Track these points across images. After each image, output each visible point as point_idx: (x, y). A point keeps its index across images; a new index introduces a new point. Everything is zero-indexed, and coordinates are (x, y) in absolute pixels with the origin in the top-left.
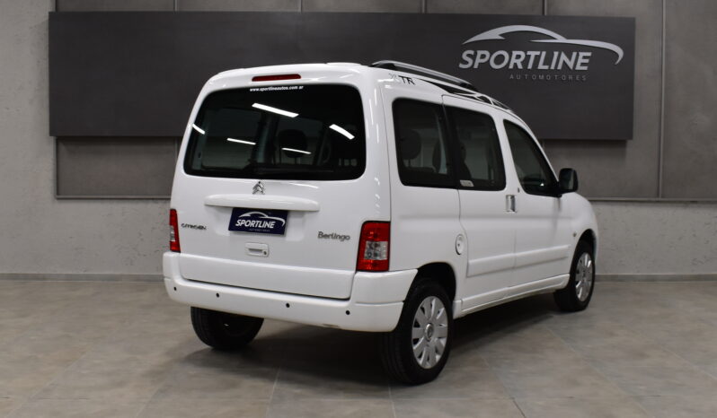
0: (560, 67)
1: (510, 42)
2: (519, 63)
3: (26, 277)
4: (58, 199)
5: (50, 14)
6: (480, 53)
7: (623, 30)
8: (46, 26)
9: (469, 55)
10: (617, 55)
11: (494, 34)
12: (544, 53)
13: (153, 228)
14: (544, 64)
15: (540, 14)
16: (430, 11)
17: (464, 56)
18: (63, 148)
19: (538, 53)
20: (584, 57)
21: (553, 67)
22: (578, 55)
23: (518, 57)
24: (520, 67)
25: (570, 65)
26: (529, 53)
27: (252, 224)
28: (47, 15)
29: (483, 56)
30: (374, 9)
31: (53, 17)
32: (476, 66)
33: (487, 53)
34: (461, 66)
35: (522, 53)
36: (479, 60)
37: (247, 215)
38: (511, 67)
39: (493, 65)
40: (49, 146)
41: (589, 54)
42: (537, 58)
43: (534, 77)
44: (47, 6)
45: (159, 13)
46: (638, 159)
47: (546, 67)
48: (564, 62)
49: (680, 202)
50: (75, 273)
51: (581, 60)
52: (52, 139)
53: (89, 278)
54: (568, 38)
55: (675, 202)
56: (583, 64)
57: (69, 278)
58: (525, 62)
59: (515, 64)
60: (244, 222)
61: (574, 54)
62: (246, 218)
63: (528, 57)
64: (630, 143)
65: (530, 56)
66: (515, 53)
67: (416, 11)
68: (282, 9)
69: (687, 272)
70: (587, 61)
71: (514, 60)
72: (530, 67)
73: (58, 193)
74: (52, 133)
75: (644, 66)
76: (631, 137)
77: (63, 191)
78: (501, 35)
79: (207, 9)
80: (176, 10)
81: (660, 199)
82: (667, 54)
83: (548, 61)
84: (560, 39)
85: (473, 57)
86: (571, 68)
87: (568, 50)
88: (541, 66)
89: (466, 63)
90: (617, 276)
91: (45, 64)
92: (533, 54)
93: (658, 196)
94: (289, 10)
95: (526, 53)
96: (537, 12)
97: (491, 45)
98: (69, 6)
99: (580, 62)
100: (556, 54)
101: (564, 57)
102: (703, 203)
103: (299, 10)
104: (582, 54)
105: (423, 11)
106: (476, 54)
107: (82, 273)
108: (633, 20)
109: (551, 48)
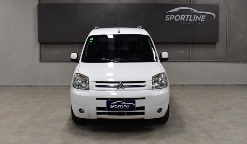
0: (196, 20)
1: (181, 12)
2: (183, 19)
3: (31, 86)
4: (41, 62)
5: (38, 4)
6: (171, 16)
7: (215, 8)
8: (37, 8)
9: (168, 17)
10: (214, 16)
11: (176, 10)
12: (191, 16)
13: (70, 71)
14: (191, 19)
15: (190, 3)
16: (156, 3)
17: (167, 17)
18: (42, 46)
19: (189, 16)
20: (204, 17)
21: (194, 20)
22: (202, 16)
23: (183, 17)
24: (184, 20)
25: (199, 19)
26: (186, 16)
28: (37, 5)
29: (172, 17)
30: (138, 3)
31: (40, 6)
32: (170, 20)
33: (173, 16)
36: (171, 18)
38: (181, 20)
39: (175, 19)
40: (38, 45)
41: (205, 16)
42: (189, 17)
43: (188, 23)
44: (36, 2)
46: (220, 49)
47: (192, 20)
48: (197, 18)
49: (232, 62)
50: (46, 85)
51: (202, 18)
52: (39, 43)
53: (50, 86)
54: (198, 11)
55: (230, 62)
56: (203, 19)
57: (44, 86)
58: (185, 19)
59: (182, 19)
61: (200, 16)
63: (186, 17)
64: (217, 43)
65: (187, 17)
66: (182, 16)
67: (151, 3)
68: (110, 3)
69: (235, 83)
70: (204, 18)
71: (182, 18)
72: (187, 20)
73: (41, 60)
74: (39, 41)
75: (222, 19)
76: (218, 42)
77: (42, 59)
78: (178, 10)
79: (86, 3)
80: (77, 3)
81: (226, 61)
82: (229, 16)
83: (192, 18)
84: (196, 11)
85: (169, 17)
86: (199, 20)
87: (199, 15)
88: (190, 20)
89: (167, 19)
90: (213, 85)
91: (36, 20)
92: (188, 16)
93: (226, 60)
94: (112, 3)
96: (189, 3)
98: (44, 2)
100: (195, 16)
102: (240, 62)
103: (115, 3)
104: (203, 16)
105: (154, 3)
106: (170, 16)
107: (48, 85)
108: (219, 5)
109: (193, 14)
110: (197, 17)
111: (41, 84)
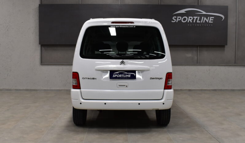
0: (204, 22)
1: (188, 14)
2: (191, 20)
3: (31, 90)
4: (41, 65)
6: (178, 17)
7: (224, 10)
8: (38, 9)
9: (175, 18)
10: (222, 18)
11: (183, 11)
12: (199, 17)
14: (199, 21)
15: (197, 5)
16: (162, 4)
17: (173, 18)
18: (43, 48)
19: (197, 17)
20: (212, 19)
21: (202, 22)
22: (210, 18)
23: (191, 18)
24: (191, 22)
25: (207, 21)
26: (194, 17)
27: (120, 76)
28: (38, 5)
29: (179, 18)
30: (144, 3)
31: (41, 6)
32: (177, 22)
33: (180, 17)
34: (172, 21)
35: (192, 17)
36: (178, 20)
37: (117, 73)
38: (188, 22)
39: (183, 21)
40: (39, 48)
41: (213, 18)
42: (197, 19)
43: (196, 25)
44: (37, 3)
45: (74, 4)
46: (229, 52)
47: (200, 22)
49: (242, 66)
50: (47, 89)
51: (211, 20)
52: (40, 45)
53: (51, 90)
54: (206, 12)
55: (240, 65)
56: (211, 21)
57: (45, 90)
58: (193, 20)
59: (190, 21)
60: (116, 75)
61: (209, 18)
62: (117, 74)
63: (194, 19)
66: (189, 17)
67: (158, 4)
68: (113, 3)
70: (213, 20)
71: (189, 20)
72: (194, 22)
73: (41, 63)
74: (40, 43)
75: (231, 21)
76: (227, 45)
77: (43, 62)
78: (185, 12)
79: (90, 3)
80: (80, 3)
81: (236, 64)
82: (238, 18)
83: (200, 20)
84: (204, 13)
85: (176, 19)
87: (207, 16)
88: (198, 22)
89: (174, 20)
90: (221, 89)
91: (37, 21)
92: (195, 18)
93: (235, 63)
94: (116, 4)
95: (193, 17)
96: (196, 4)
97: (182, 15)
98: (45, 2)
99: (210, 20)
100: (203, 17)
103: (120, 4)
104: (211, 18)
105: (160, 4)
106: (177, 18)
107: (49, 89)
108: (227, 7)
109: (201, 16)
110: (205, 19)
111: (42, 88)
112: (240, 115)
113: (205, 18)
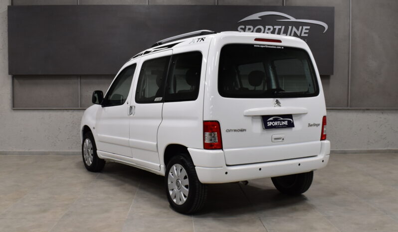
0: (292, 35)
1: (264, 21)
2: (270, 32)
5: (9, 7)
6: (247, 27)
7: (328, 14)
8: (6, 13)
9: (241, 29)
10: (324, 28)
11: (256, 16)
12: (283, 27)
13: (67, 126)
14: (284, 33)
15: (282, 5)
16: (220, 4)
17: (239, 29)
18: (16, 81)
19: (280, 27)
20: (306, 29)
21: (288, 35)
22: (302, 28)
23: (269, 29)
25: (298, 33)
26: (275, 27)
29: (249, 29)
31: (11, 9)
33: (251, 27)
35: (271, 27)
36: (247, 31)
40: (8, 80)
41: (309, 27)
42: (280, 30)
44: (6, 3)
45: (69, 6)
46: (336, 86)
48: (295, 32)
49: (360, 110)
50: (23, 150)
51: (304, 31)
52: (10, 76)
53: (31, 153)
54: (297, 19)
55: (357, 110)
56: (305, 33)
57: (20, 153)
58: (273, 32)
61: (301, 27)
63: (274, 29)
64: (332, 77)
65: (276, 28)
66: (267, 27)
67: (212, 4)
68: (136, 4)
69: (364, 149)
70: (307, 31)
71: (267, 31)
73: (13, 107)
74: (10, 73)
75: (339, 33)
76: (332, 74)
77: (16, 105)
78: (259, 17)
79: (95, 4)
80: (79, 4)
81: (349, 108)
82: (352, 27)
83: (286, 31)
84: (293, 19)
85: (244, 30)
86: (299, 35)
87: (297, 25)
91: (6, 35)
93: (348, 106)
94: (141, 4)
95: (273, 27)
96: (280, 4)
97: (254, 23)
98: (19, 2)
100: (290, 27)
101: (294, 29)
102: (373, 110)
103: (147, 4)
104: (305, 27)
105: (216, 4)
106: (245, 27)
107: (27, 151)
108: (334, 8)
109: (287, 24)
111: (14, 150)
112: (334, 194)
113: (294, 28)
